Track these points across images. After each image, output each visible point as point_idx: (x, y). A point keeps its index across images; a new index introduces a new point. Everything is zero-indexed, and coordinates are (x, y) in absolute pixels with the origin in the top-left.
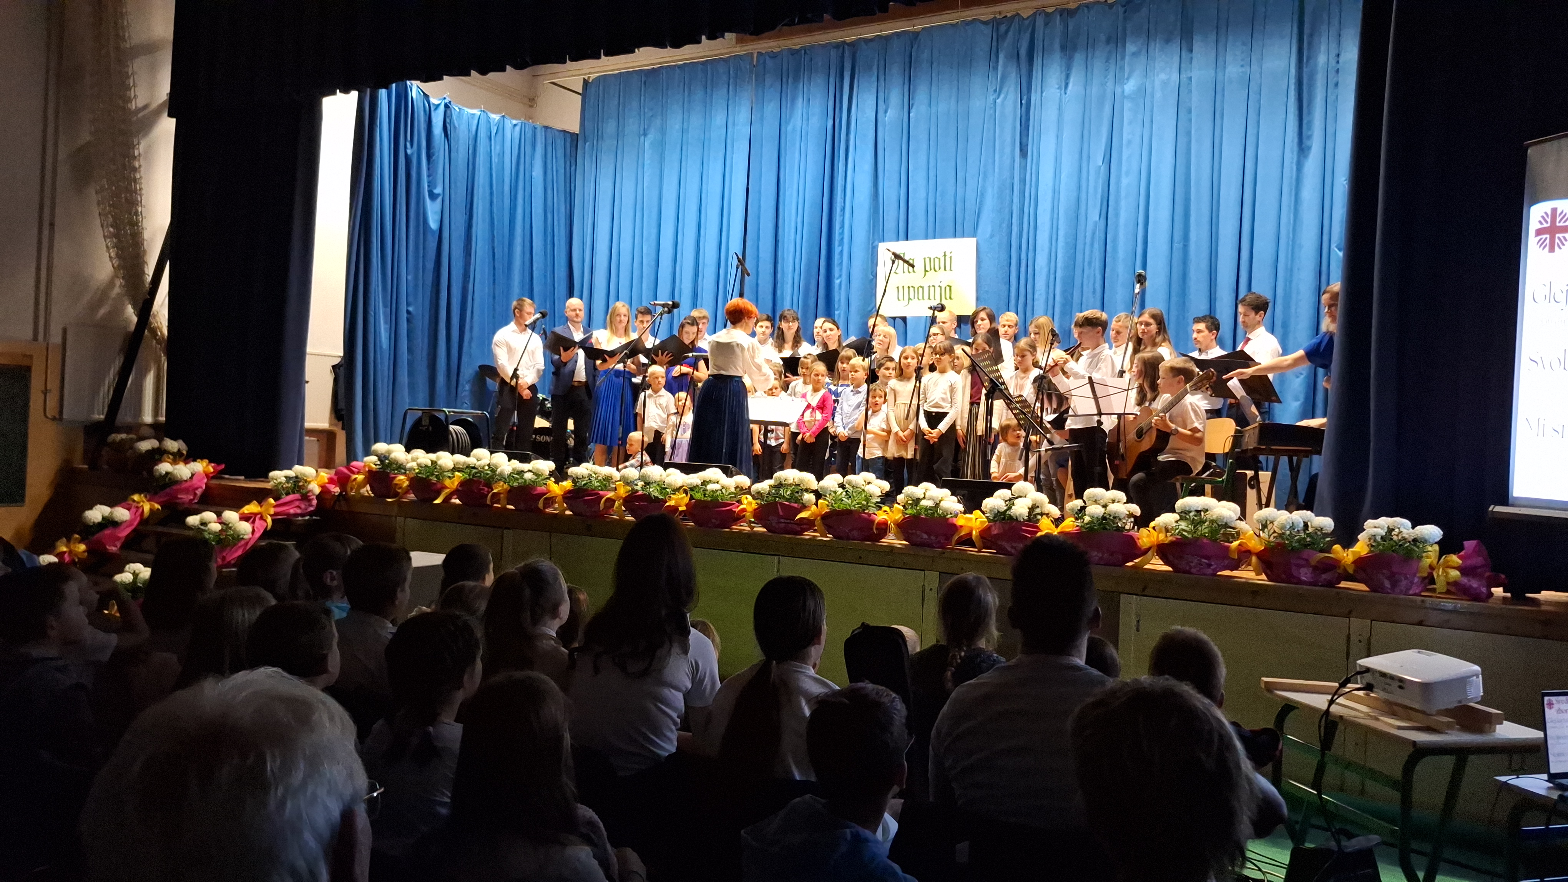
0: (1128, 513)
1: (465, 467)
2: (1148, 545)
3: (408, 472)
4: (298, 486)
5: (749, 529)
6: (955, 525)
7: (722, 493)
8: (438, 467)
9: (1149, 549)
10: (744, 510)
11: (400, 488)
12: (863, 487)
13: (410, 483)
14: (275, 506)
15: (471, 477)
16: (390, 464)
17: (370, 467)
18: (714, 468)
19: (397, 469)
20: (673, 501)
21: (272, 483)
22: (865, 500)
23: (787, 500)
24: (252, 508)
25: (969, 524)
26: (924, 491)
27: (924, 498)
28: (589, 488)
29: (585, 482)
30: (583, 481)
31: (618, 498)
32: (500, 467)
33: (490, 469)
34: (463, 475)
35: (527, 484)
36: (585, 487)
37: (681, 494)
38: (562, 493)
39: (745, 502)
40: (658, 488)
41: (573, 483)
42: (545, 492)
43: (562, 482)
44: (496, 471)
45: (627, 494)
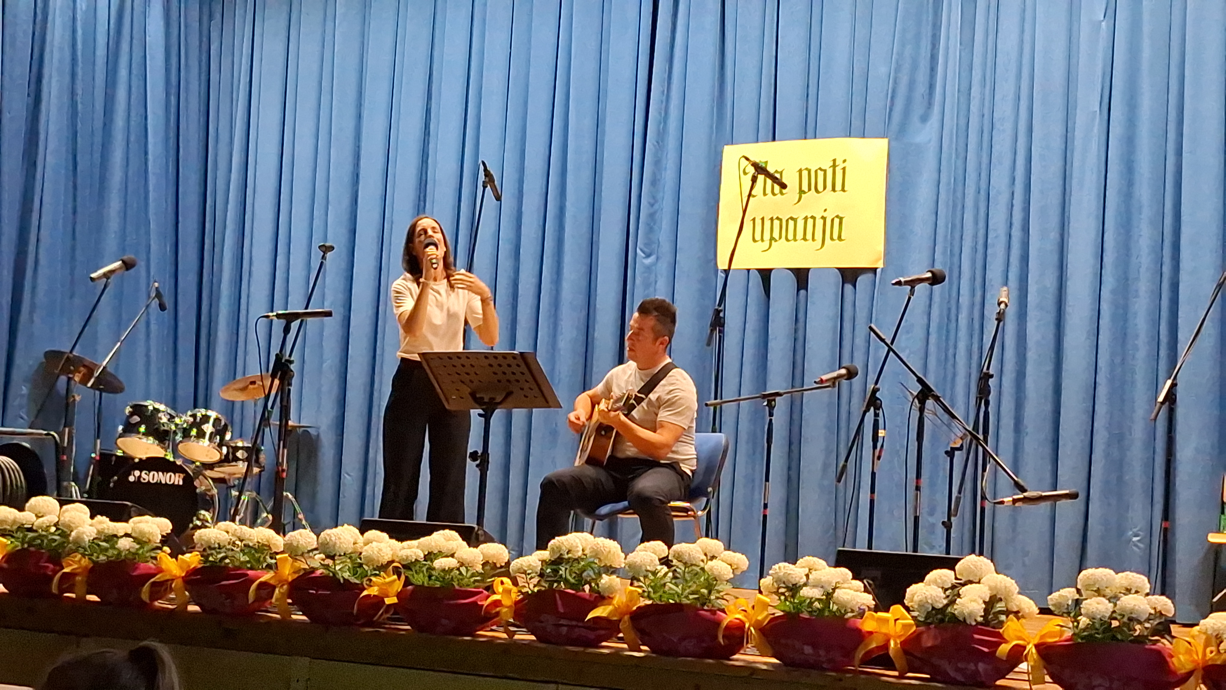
0: (1153, 612)
1: (16, 527)
2: (1189, 667)
5: (505, 636)
6: (859, 631)
7: (461, 574)
9: (1190, 674)
10: (497, 603)
12: (702, 564)
15: (26, 546)
18: (447, 531)
20: (376, 588)
22: (706, 588)
23: (572, 586)
25: (884, 630)
26: (807, 571)
27: (805, 585)
28: (230, 565)
29: (223, 555)
30: (220, 553)
31: (280, 582)
32: (77, 527)
33: (59, 532)
34: (12, 542)
35: (123, 557)
36: (223, 564)
37: (389, 576)
38: (183, 575)
39: (500, 589)
40: (350, 565)
41: (202, 556)
42: (153, 571)
43: (183, 553)
44: (69, 535)
45: (296, 576)
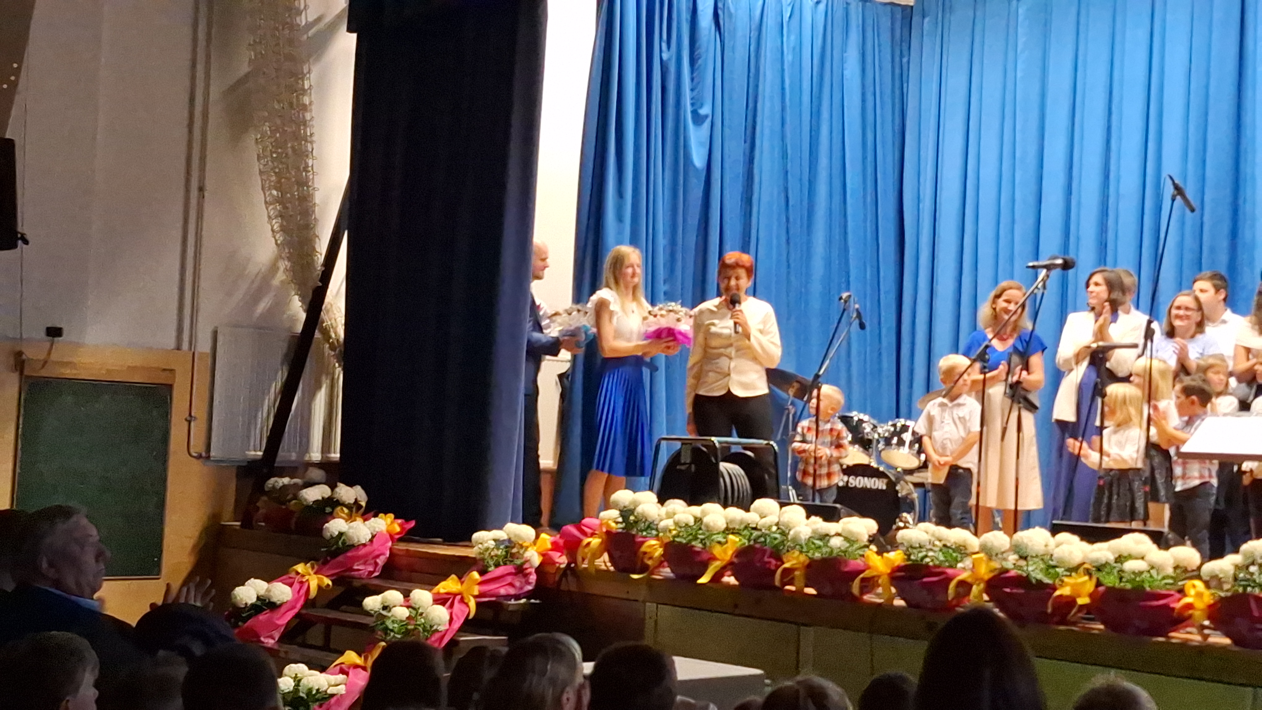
1: (743, 527)
3: (661, 534)
4: (511, 554)
5: (1199, 638)
7: (1151, 576)
8: (703, 527)
10: (1190, 606)
11: (651, 558)
13: (665, 551)
14: (480, 584)
15: (752, 543)
16: (636, 522)
17: (608, 525)
18: (1136, 535)
19: (645, 530)
20: (1068, 589)
21: (476, 548)
24: (450, 585)
28: (931, 564)
29: (924, 553)
30: (921, 552)
31: (977, 580)
32: (794, 527)
33: (779, 531)
34: (740, 540)
35: (834, 554)
36: (924, 563)
37: (1080, 577)
38: (889, 571)
39: (1192, 592)
40: (1042, 566)
41: (905, 554)
42: (863, 569)
43: (888, 552)
44: (789, 533)
45: (991, 575)
